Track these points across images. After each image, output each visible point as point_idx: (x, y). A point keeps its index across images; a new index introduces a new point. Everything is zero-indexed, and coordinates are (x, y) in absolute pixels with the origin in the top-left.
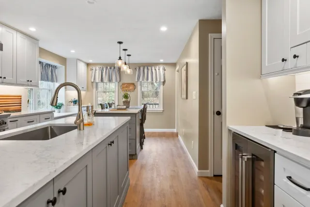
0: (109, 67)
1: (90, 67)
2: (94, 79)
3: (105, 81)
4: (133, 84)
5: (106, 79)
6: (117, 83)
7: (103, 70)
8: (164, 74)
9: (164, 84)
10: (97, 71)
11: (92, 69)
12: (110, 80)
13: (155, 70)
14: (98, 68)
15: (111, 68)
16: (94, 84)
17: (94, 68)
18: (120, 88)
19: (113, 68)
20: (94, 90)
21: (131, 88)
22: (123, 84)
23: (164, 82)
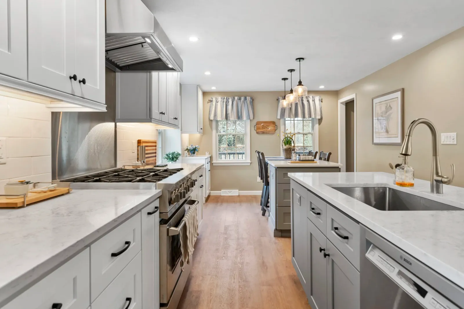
0: (236, 98)
1: (208, 98)
2: (215, 115)
3: (231, 119)
4: (274, 123)
5: (233, 117)
6: (248, 122)
7: (227, 102)
8: (321, 108)
9: (320, 124)
10: (219, 104)
11: (211, 101)
12: (239, 117)
13: (308, 101)
14: (219, 99)
15: (240, 99)
16: (214, 124)
17: (214, 100)
18: (253, 129)
19: (243, 98)
20: (214, 131)
21: (270, 128)
22: (258, 123)
23: (320, 121)
